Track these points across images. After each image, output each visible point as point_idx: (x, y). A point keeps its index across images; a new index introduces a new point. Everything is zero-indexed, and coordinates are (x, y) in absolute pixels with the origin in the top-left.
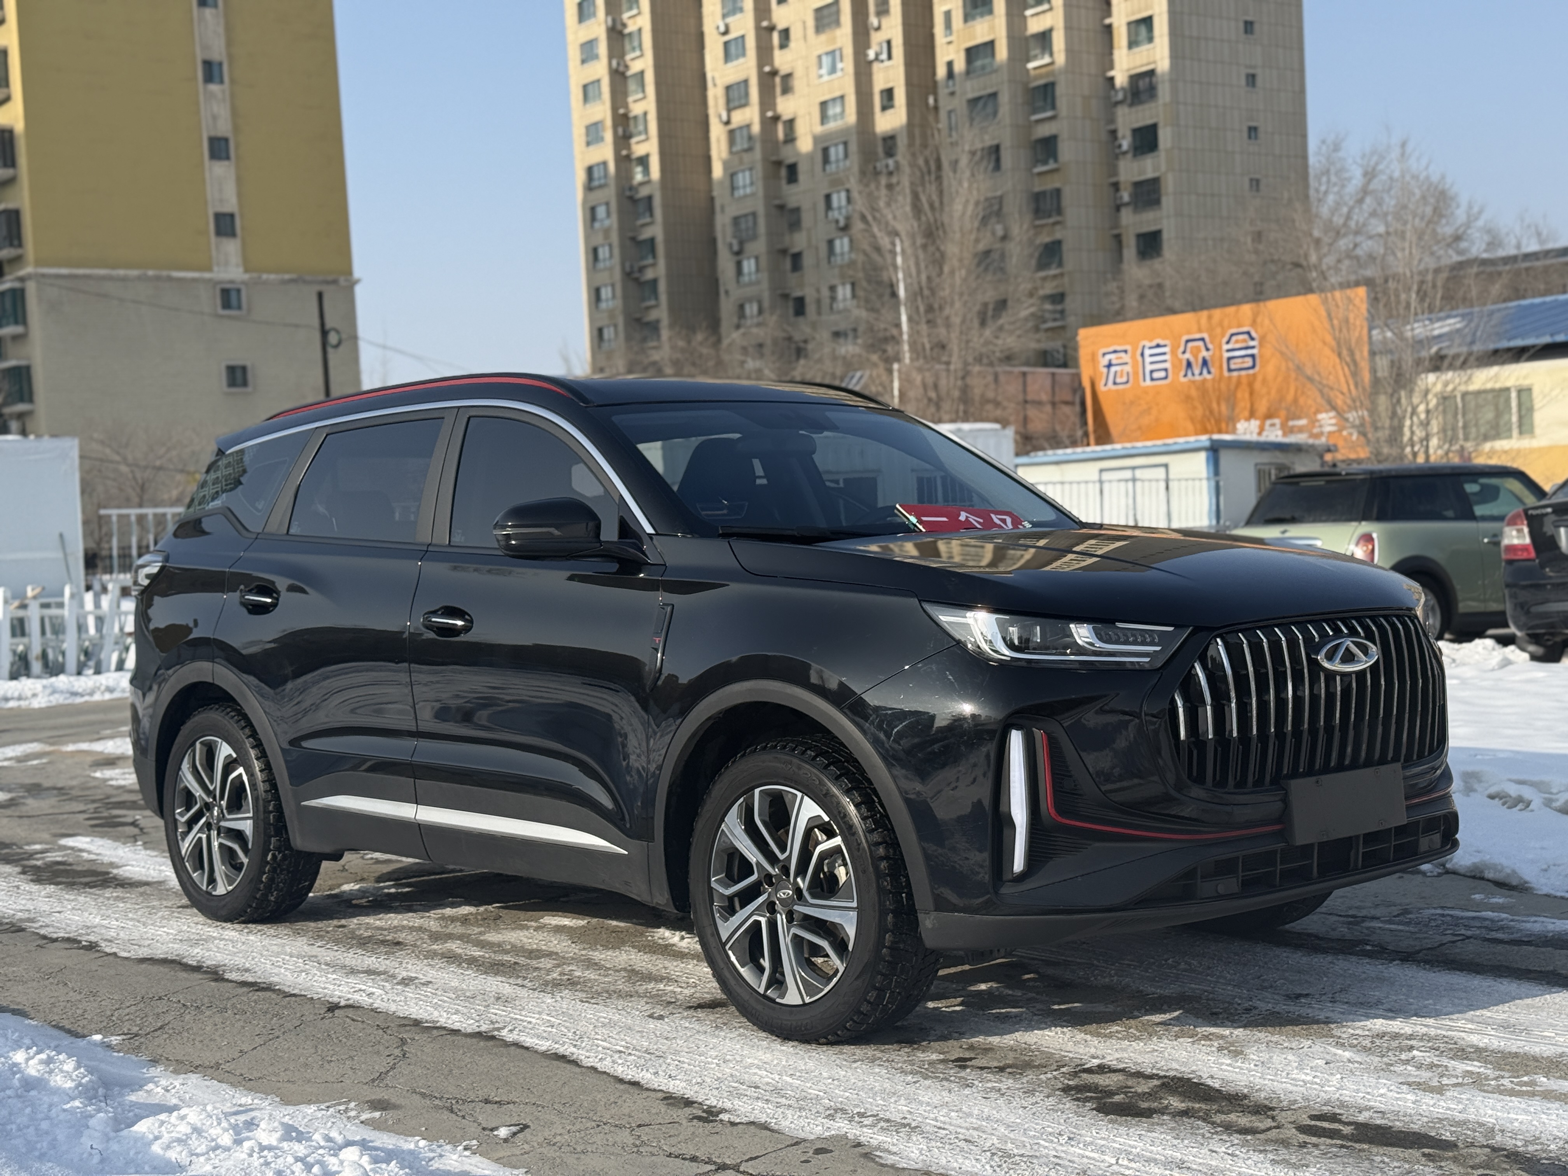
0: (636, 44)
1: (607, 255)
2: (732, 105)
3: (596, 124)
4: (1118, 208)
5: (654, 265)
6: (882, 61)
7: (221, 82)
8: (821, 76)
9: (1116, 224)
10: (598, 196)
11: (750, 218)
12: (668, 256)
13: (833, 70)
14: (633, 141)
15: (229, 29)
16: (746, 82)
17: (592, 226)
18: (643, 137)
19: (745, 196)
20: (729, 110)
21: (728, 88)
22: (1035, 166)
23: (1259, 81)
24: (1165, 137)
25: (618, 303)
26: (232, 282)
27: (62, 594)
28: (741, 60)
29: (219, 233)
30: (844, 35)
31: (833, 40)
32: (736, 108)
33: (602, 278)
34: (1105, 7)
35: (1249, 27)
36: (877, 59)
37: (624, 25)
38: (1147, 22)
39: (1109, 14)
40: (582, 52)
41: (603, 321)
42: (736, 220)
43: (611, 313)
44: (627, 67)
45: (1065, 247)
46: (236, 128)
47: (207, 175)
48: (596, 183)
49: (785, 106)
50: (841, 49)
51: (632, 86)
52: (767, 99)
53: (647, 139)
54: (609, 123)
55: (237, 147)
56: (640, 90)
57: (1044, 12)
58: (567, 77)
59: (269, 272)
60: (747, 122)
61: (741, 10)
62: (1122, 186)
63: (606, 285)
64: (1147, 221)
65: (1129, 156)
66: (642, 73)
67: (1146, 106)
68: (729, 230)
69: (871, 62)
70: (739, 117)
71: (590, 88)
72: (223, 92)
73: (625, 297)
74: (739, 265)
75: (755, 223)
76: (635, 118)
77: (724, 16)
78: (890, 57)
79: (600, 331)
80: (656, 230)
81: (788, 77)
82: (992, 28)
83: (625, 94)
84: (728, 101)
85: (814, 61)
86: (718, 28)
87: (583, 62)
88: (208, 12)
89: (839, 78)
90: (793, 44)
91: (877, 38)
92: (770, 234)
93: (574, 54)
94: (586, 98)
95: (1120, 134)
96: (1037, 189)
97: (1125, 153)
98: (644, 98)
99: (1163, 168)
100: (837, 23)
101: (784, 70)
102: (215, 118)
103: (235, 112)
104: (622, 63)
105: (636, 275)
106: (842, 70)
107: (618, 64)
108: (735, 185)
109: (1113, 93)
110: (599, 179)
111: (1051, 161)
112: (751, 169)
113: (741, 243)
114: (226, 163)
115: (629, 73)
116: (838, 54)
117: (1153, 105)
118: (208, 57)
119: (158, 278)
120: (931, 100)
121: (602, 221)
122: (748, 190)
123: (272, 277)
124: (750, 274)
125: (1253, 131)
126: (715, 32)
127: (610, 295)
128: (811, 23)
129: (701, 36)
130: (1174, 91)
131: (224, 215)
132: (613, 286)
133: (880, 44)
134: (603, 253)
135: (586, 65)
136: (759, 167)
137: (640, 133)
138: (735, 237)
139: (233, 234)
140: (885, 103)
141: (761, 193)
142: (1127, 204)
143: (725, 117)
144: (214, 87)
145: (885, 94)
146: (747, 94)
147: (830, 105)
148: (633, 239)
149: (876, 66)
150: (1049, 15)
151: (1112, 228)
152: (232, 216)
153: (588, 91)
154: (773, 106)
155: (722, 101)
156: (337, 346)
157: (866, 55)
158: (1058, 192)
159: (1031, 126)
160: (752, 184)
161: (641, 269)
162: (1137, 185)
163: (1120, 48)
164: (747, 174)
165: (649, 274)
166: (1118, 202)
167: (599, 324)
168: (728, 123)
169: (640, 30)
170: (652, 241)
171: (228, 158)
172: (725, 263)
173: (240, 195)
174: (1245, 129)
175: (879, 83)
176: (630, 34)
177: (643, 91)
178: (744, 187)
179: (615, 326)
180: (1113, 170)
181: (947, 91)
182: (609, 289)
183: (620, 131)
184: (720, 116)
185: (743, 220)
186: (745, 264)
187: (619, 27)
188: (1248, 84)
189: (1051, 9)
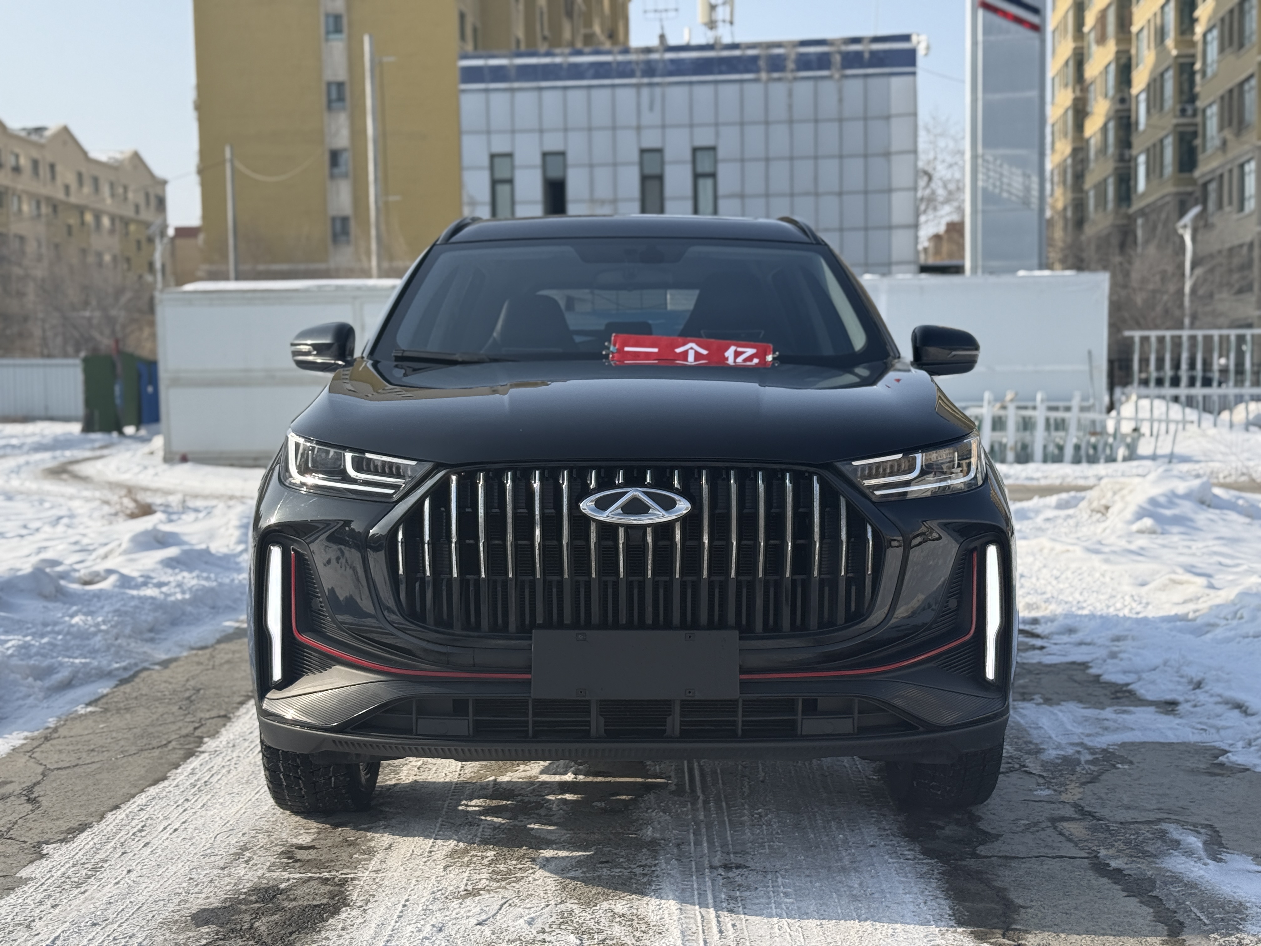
27: (1034, 400)
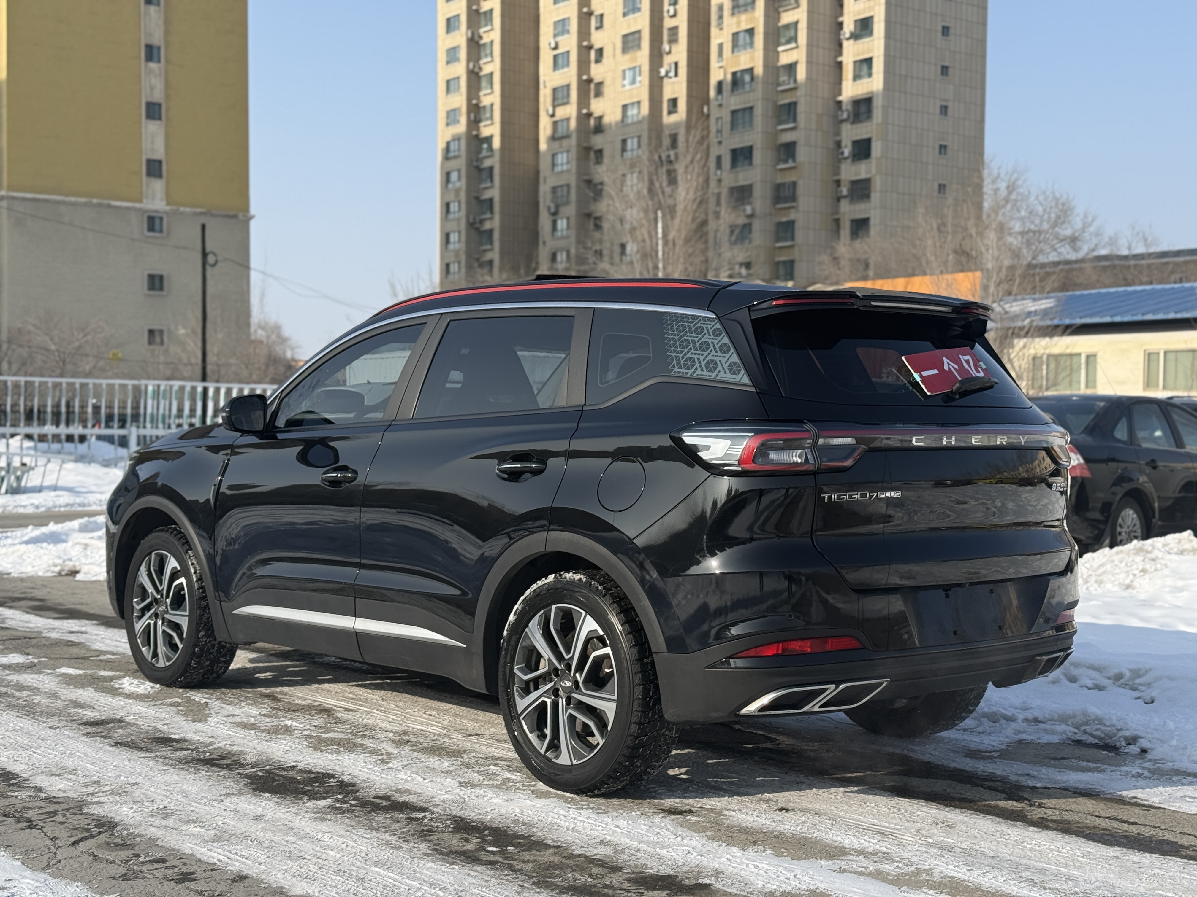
0: (488, 52)
1: (457, 209)
2: (556, 103)
3: (454, 110)
4: (838, 199)
5: (491, 219)
6: (670, 78)
7: (159, 61)
8: (624, 86)
9: (836, 211)
10: (453, 164)
11: (565, 188)
12: (502, 213)
13: (633, 82)
14: (482, 124)
15: (167, 22)
16: (568, 86)
17: (446, 187)
18: (489, 122)
19: (562, 172)
20: (554, 107)
21: (555, 90)
22: (778, 164)
23: (950, 111)
24: (876, 149)
25: (462, 246)
26: (156, 211)
28: (566, 69)
29: (149, 174)
30: (643, 55)
31: (635, 59)
32: (559, 105)
33: (452, 226)
34: (838, 48)
35: (945, 70)
36: (667, 75)
37: (481, 37)
38: (868, 61)
39: (840, 54)
40: (448, 56)
41: (451, 259)
42: (554, 189)
43: (457, 253)
44: (480, 69)
45: (797, 226)
46: (168, 97)
47: (143, 130)
48: (451, 154)
49: (597, 106)
50: (640, 67)
51: (484, 83)
52: (584, 100)
53: (492, 124)
54: (464, 110)
55: (168, 110)
56: (489, 86)
57: (792, 49)
58: (435, 73)
59: (186, 206)
60: (567, 116)
61: (568, 32)
62: (842, 183)
63: (454, 232)
64: (859, 210)
65: (849, 161)
66: (491, 74)
67: (864, 124)
68: (549, 196)
69: (662, 78)
70: (561, 112)
71: (452, 83)
72: (160, 69)
73: (468, 241)
74: (554, 223)
75: (568, 192)
76: (484, 107)
77: (555, 36)
78: (676, 75)
79: (448, 266)
80: (494, 193)
81: (600, 85)
82: (752, 58)
83: (479, 89)
84: (554, 99)
85: (620, 74)
86: (550, 44)
87: (448, 63)
88: (152, 9)
89: (637, 88)
90: (605, 60)
91: (668, 60)
92: (579, 201)
93: (442, 56)
94: (448, 90)
95: (843, 144)
96: (779, 181)
97: (846, 158)
98: (492, 93)
99: (874, 172)
100: (639, 47)
101: (597, 79)
102: (152, 88)
103: (168, 85)
104: (477, 66)
105: (477, 225)
106: (640, 82)
107: (474, 66)
108: (555, 162)
109: (840, 113)
110: (454, 151)
111: (790, 161)
112: (568, 152)
113: (557, 207)
114: (158, 122)
115: (482, 74)
116: (637, 70)
117: (869, 124)
118: (149, 42)
119: (100, 205)
120: (705, 109)
121: (454, 183)
122: (565, 167)
123: (188, 209)
124: (562, 230)
125: (943, 148)
126: (547, 47)
127: (457, 239)
128: (619, 45)
129: (537, 49)
130: (885, 115)
131: (154, 161)
132: (459, 232)
133: (670, 65)
134: (454, 207)
135: (450, 65)
136: (574, 150)
137: (487, 119)
138: (553, 201)
139: (160, 176)
140: (671, 109)
141: (574, 170)
142: (845, 197)
143: (551, 111)
144: (153, 65)
145: (671, 103)
146: (568, 95)
147: (630, 107)
148: (477, 198)
149: (666, 81)
150: (795, 51)
151: (833, 214)
152: (160, 162)
153: (450, 85)
154: (588, 106)
155: (549, 100)
156: (213, 265)
157: (659, 72)
158: (794, 184)
159: (778, 133)
160: (568, 162)
161: (482, 221)
162: (854, 183)
163: (847, 80)
164: (565, 155)
165: (487, 226)
166: (839, 195)
167: (447, 261)
168: (553, 116)
169: (492, 42)
170: (491, 200)
171: (160, 118)
172: (545, 220)
173: (167, 147)
174: (937, 147)
175: (668, 94)
176: (484, 44)
177: (492, 88)
178: (562, 164)
179: (459, 263)
180: (837, 171)
181: (716, 103)
182: (457, 235)
183: (472, 116)
184: (547, 111)
185: (559, 189)
186: (559, 223)
187: (476, 38)
188: (941, 113)
189: (797, 47)
